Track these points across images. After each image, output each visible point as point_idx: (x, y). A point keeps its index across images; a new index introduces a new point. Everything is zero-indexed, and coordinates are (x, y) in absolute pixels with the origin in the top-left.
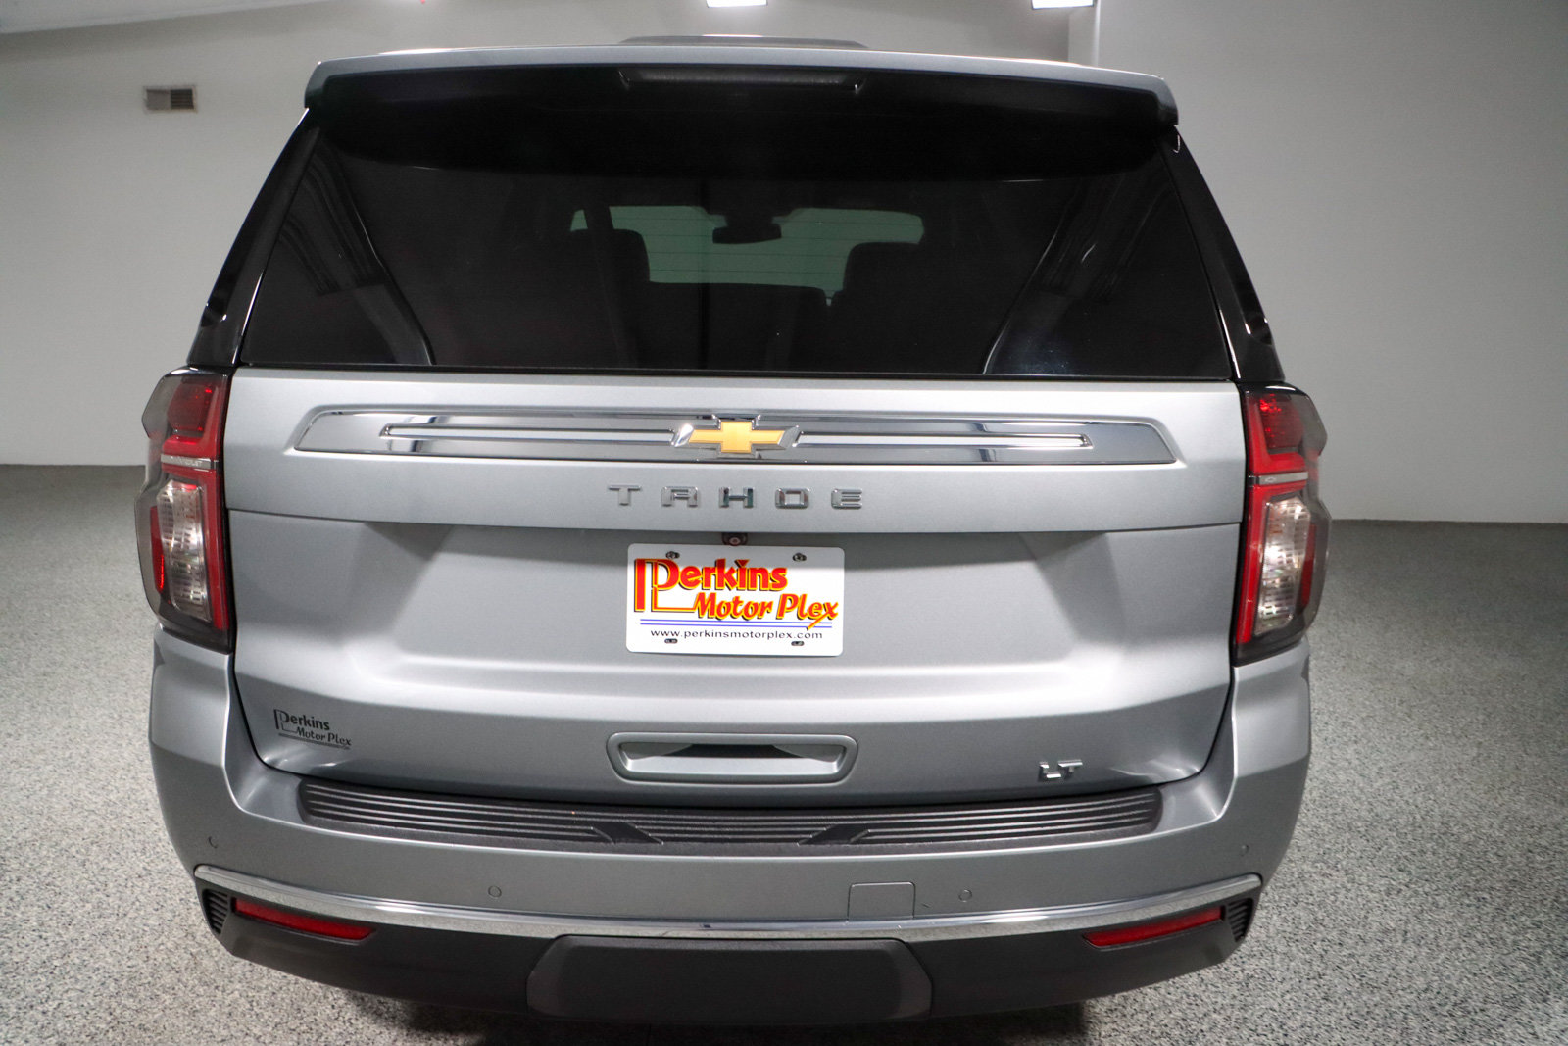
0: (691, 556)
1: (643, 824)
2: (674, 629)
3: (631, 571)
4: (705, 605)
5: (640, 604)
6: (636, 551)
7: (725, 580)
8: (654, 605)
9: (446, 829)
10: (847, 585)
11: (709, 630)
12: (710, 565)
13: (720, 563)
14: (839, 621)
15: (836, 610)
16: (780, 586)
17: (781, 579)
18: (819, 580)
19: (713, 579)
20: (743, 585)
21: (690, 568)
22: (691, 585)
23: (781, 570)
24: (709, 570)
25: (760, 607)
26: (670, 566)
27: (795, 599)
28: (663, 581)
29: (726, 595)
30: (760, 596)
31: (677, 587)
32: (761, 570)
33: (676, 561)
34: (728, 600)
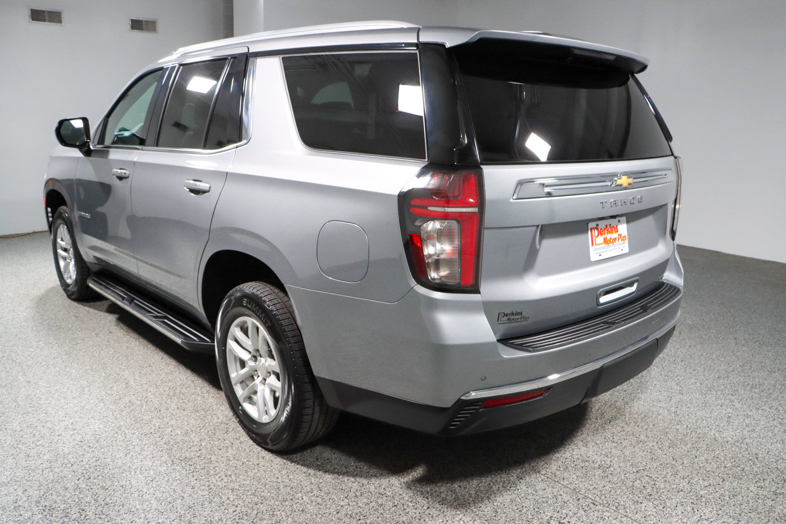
0: (602, 224)
1: (612, 319)
2: (599, 251)
3: (589, 232)
4: (606, 241)
5: (593, 244)
6: (591, 225)
7: (609, 232)
8: (596, 244)
9: (588, 334)
10: (627, 226)
11: (607, 249)
12: (605, 227)
13: (607, 226)
14: (627, 241)
15: (627, 237)
16: (617, 231)
17: (617, 229)
18: (623, 228)
19: (606, 232)
20: (611, 232)
21: (601, 229)
22: (602, 235)
23: (617, 226)
24: (605, 229)
25: (615, 239)
26: (597, 229)
27: (620, 235)
28: (596, 234)
29: (609, 236)
30: (614, 235)
31: (599, 236)
32: (614, 227)
33: (599, 227)
34: (609, 238)
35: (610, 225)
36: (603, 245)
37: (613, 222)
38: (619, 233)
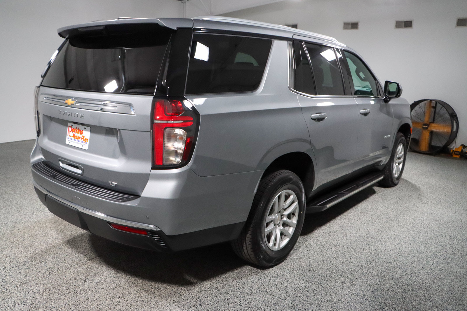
0: (75, 126)
2: (70, 140)
3: (68, 127)
4: (74, 136)
6: (70, 124)
8: (69, 135)
10: (90, 134)
11: (73, 141)
12: (75, 128)
13: (76, 128)
14: (88, 143)
15: (88, 140)
16: (82, 134)
17: (82, 132)
18: (87, 134)
19: (75, 131)
20: (78, 133)
21: (73, 128)
22: (73, 132)
23: (82, 131)
24: (75, 129)
25: (79, 138)
26: (72, 128)
27: (83, 137)
28: (70, 130)
29: (76, 134)
30: (79, 135)
31: (72, 132)
32: (80, 130)
33: (72, 127)
34: (76, 135)
35: (78, 128)
36: (72, 138)
37: (81, 127)
38: (83, 135)
